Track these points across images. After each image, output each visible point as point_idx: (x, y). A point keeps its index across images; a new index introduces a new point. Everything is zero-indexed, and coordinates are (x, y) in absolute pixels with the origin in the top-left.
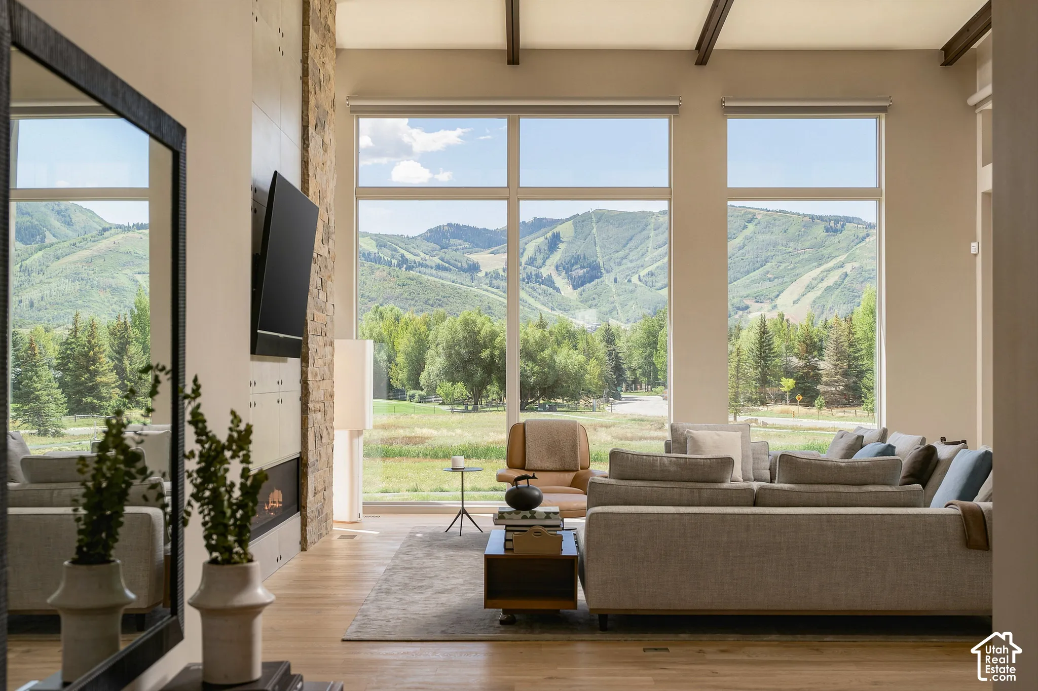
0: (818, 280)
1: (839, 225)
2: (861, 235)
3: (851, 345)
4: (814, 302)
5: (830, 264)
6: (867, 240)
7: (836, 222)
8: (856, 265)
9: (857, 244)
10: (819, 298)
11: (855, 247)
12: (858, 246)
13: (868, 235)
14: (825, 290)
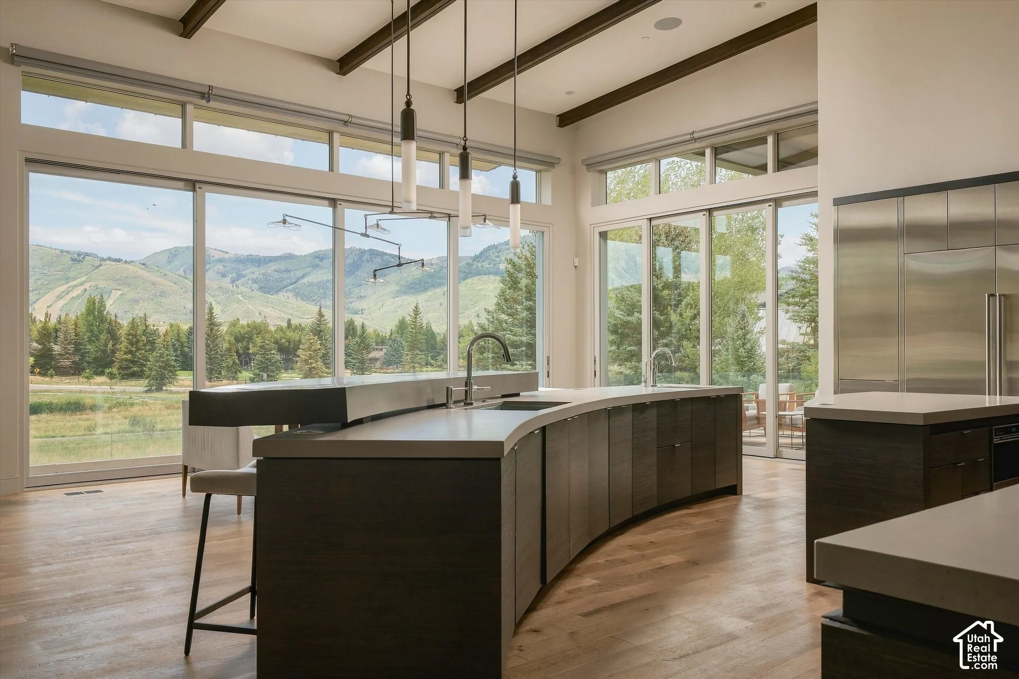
0: (66, 293)
1: (81, 257)
2: (96, 265)
3: (76, 335)
4: (63, 307)
5: (75, 283)
6: (101, 268)
7: (79, 255)
8: (92, 283)
9: (94, 270)
10: (66, 304)
11: (92, 273)
12: (94, 272)
13: (101, 265)
14: (71, 299)
